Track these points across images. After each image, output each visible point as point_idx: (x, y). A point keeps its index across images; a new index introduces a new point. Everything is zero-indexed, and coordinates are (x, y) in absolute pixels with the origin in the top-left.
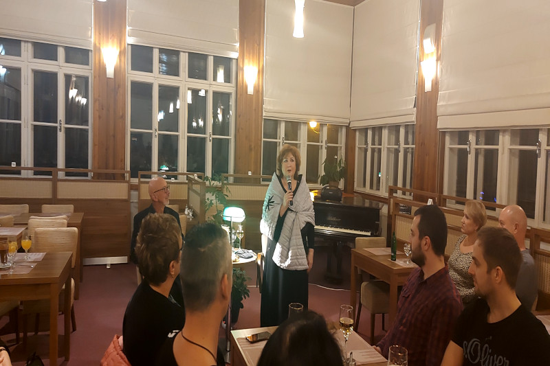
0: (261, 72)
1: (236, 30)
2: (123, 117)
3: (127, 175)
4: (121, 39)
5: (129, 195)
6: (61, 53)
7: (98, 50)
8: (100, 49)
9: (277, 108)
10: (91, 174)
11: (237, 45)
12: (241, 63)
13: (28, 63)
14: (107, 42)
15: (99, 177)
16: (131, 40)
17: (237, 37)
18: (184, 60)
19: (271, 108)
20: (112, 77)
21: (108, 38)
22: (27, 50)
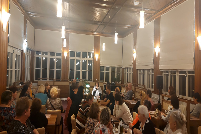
0: (99, 55)
1: (93, 46)
2: (68, 67)
3: (69, 80)
4: (68, 50)
5: (69, 85)
6: (55, 54)
8: (63, 53)
9: (103, 64)
10: (61, 80)
11: (94, 50)
13: (49, 57)
14: (65, 51)
15: (63, 81)
16: (70, 50)
17: (94, 48)
18: (81, 54)
19: (102, 64)
20: (66, 59)
22: (49, 54)
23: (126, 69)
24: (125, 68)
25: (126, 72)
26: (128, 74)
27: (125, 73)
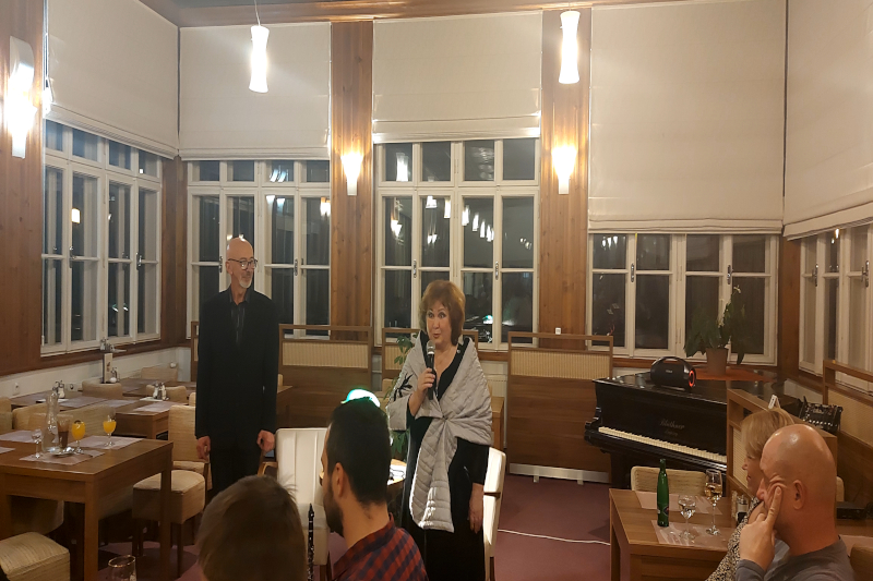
0: (583, 153)
1: (538, 90)
2: (368, 249)
4: (365, 139)
5: (370, 363)
7: (337, 158)
8: (339, 158)
9: (612, 214)
11: (538, 115)
12: (547, 144)
14: (349, 145)
16: (378, 138)
17: (538, 102)
18: (457, 154)
20: (355, 194)
21: (349, 139)
23: (821, 247)
24: (811, 240)
25: (822, 273)
26: (833, 285)
27: (813, 281)
